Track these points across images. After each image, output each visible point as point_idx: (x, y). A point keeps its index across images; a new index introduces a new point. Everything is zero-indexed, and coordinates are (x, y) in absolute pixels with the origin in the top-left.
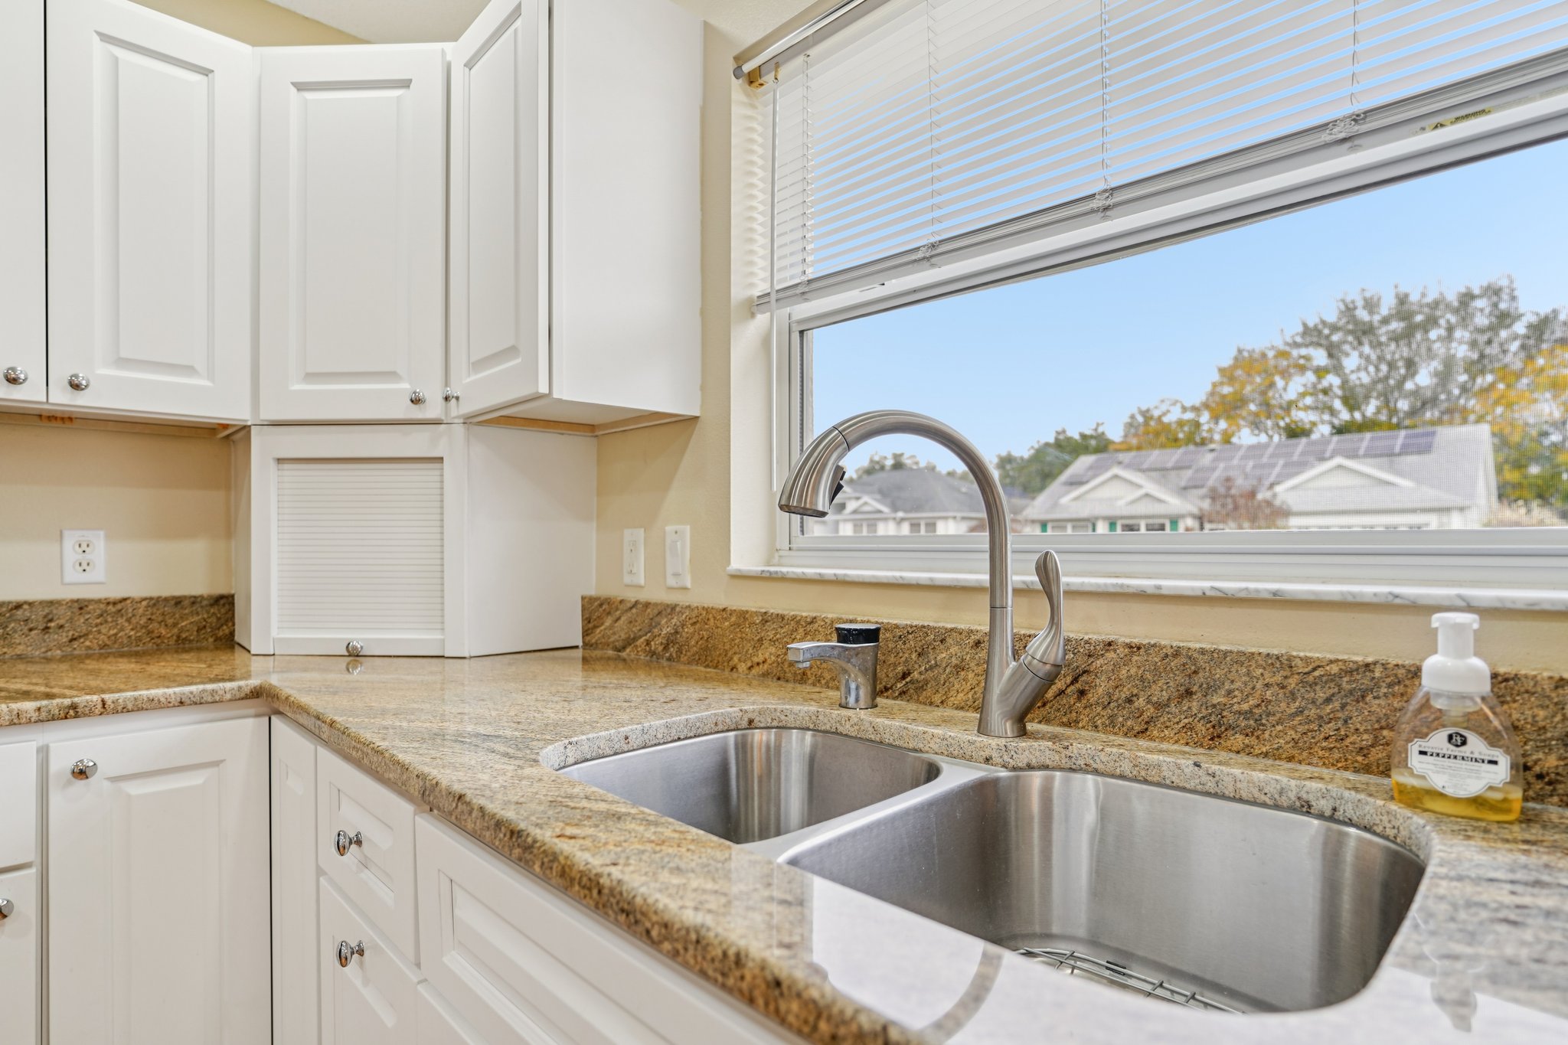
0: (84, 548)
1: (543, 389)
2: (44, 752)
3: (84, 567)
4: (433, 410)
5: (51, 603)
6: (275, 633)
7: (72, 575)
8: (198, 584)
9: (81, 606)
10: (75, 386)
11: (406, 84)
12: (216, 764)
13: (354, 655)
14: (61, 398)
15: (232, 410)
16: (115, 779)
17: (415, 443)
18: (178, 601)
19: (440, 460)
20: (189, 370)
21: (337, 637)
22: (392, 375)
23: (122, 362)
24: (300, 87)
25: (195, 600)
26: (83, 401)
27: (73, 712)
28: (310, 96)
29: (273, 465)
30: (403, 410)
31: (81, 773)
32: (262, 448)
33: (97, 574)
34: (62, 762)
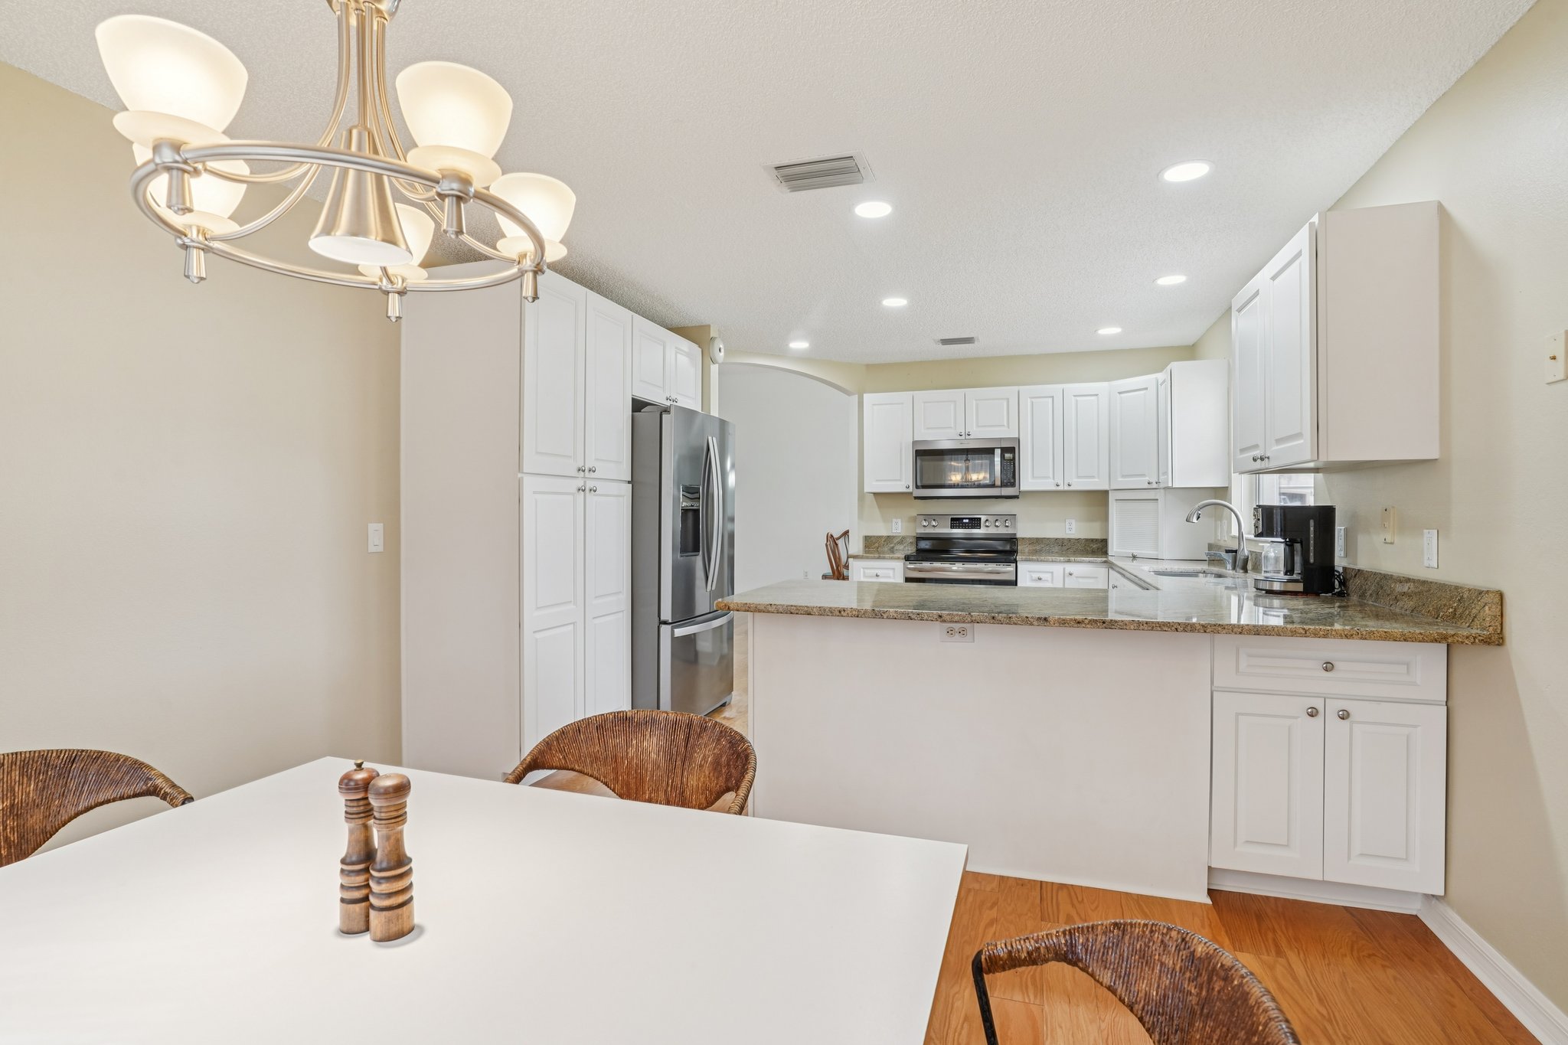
0: (1070, 524)
1: (1170, 485)
2: (1064, 569)
3: (1070, 529)
4: (1154, 486)
5: (1063, 539)
6: (1115, 550)
7: (1068, 532)
8: (1098, 536)
9: (1069, 540)
10: (1069, 485)
11: (1146, 389)
12: (1097, 578)
13: (1134, 557)
14: (1067, 488)
15: (1105, 487)
16: (1077, 577)
17: (1151, 495)
18: (1092, 540)
19: (1157, 500)
20: (1093, 477)
21: (1130, 551)
22: (1143, 475)
23: (1079, 477)
24: (1120, 393)
25: (1097, 540)
26: (1071, 488)
27: (1069, 561)
28: (1122, 395)
29: (1114, 502)
30: (1146, 486)
31: (1071, 574)
32: (1112, 497)
33: (1073, 532)
34: (1067, 572)
